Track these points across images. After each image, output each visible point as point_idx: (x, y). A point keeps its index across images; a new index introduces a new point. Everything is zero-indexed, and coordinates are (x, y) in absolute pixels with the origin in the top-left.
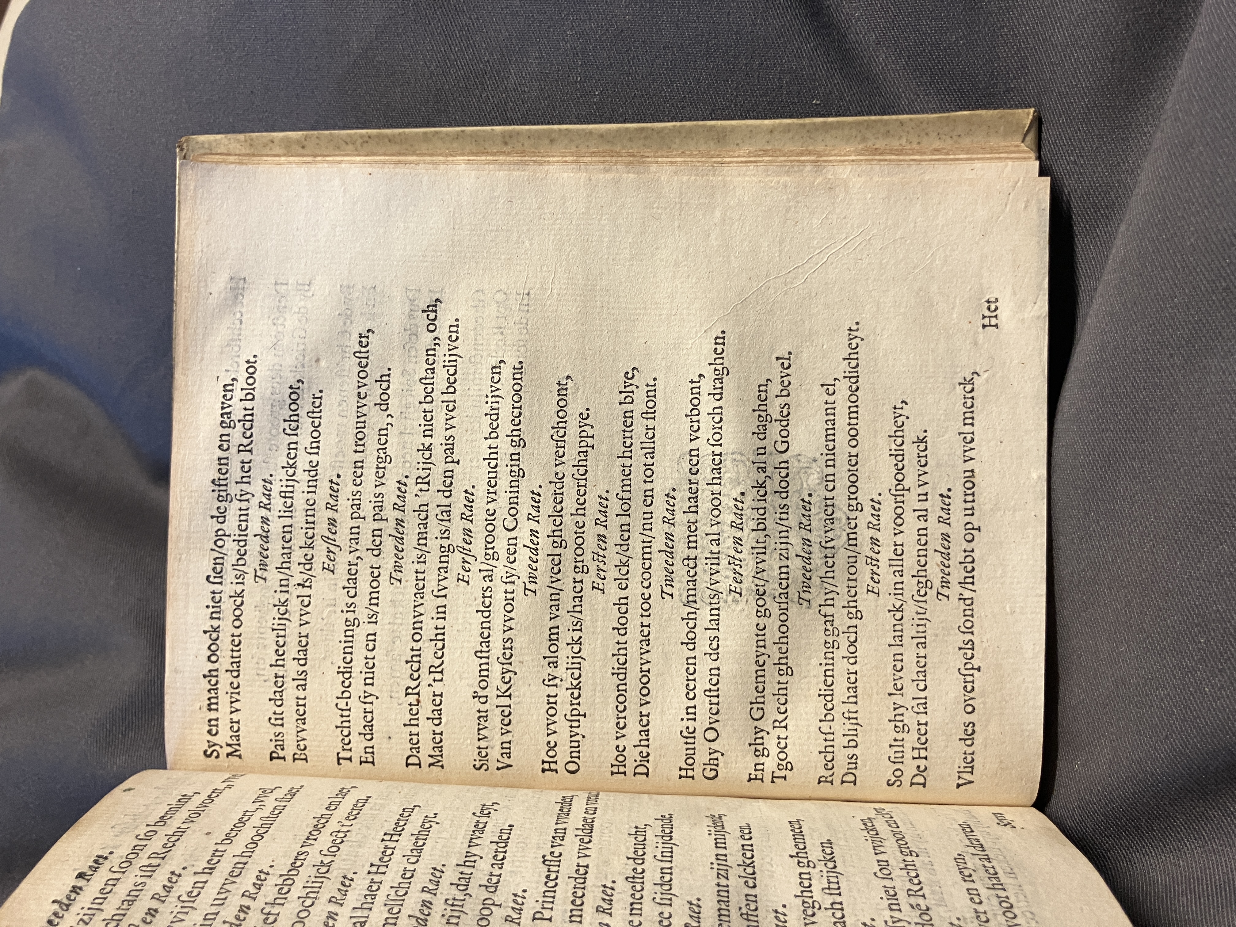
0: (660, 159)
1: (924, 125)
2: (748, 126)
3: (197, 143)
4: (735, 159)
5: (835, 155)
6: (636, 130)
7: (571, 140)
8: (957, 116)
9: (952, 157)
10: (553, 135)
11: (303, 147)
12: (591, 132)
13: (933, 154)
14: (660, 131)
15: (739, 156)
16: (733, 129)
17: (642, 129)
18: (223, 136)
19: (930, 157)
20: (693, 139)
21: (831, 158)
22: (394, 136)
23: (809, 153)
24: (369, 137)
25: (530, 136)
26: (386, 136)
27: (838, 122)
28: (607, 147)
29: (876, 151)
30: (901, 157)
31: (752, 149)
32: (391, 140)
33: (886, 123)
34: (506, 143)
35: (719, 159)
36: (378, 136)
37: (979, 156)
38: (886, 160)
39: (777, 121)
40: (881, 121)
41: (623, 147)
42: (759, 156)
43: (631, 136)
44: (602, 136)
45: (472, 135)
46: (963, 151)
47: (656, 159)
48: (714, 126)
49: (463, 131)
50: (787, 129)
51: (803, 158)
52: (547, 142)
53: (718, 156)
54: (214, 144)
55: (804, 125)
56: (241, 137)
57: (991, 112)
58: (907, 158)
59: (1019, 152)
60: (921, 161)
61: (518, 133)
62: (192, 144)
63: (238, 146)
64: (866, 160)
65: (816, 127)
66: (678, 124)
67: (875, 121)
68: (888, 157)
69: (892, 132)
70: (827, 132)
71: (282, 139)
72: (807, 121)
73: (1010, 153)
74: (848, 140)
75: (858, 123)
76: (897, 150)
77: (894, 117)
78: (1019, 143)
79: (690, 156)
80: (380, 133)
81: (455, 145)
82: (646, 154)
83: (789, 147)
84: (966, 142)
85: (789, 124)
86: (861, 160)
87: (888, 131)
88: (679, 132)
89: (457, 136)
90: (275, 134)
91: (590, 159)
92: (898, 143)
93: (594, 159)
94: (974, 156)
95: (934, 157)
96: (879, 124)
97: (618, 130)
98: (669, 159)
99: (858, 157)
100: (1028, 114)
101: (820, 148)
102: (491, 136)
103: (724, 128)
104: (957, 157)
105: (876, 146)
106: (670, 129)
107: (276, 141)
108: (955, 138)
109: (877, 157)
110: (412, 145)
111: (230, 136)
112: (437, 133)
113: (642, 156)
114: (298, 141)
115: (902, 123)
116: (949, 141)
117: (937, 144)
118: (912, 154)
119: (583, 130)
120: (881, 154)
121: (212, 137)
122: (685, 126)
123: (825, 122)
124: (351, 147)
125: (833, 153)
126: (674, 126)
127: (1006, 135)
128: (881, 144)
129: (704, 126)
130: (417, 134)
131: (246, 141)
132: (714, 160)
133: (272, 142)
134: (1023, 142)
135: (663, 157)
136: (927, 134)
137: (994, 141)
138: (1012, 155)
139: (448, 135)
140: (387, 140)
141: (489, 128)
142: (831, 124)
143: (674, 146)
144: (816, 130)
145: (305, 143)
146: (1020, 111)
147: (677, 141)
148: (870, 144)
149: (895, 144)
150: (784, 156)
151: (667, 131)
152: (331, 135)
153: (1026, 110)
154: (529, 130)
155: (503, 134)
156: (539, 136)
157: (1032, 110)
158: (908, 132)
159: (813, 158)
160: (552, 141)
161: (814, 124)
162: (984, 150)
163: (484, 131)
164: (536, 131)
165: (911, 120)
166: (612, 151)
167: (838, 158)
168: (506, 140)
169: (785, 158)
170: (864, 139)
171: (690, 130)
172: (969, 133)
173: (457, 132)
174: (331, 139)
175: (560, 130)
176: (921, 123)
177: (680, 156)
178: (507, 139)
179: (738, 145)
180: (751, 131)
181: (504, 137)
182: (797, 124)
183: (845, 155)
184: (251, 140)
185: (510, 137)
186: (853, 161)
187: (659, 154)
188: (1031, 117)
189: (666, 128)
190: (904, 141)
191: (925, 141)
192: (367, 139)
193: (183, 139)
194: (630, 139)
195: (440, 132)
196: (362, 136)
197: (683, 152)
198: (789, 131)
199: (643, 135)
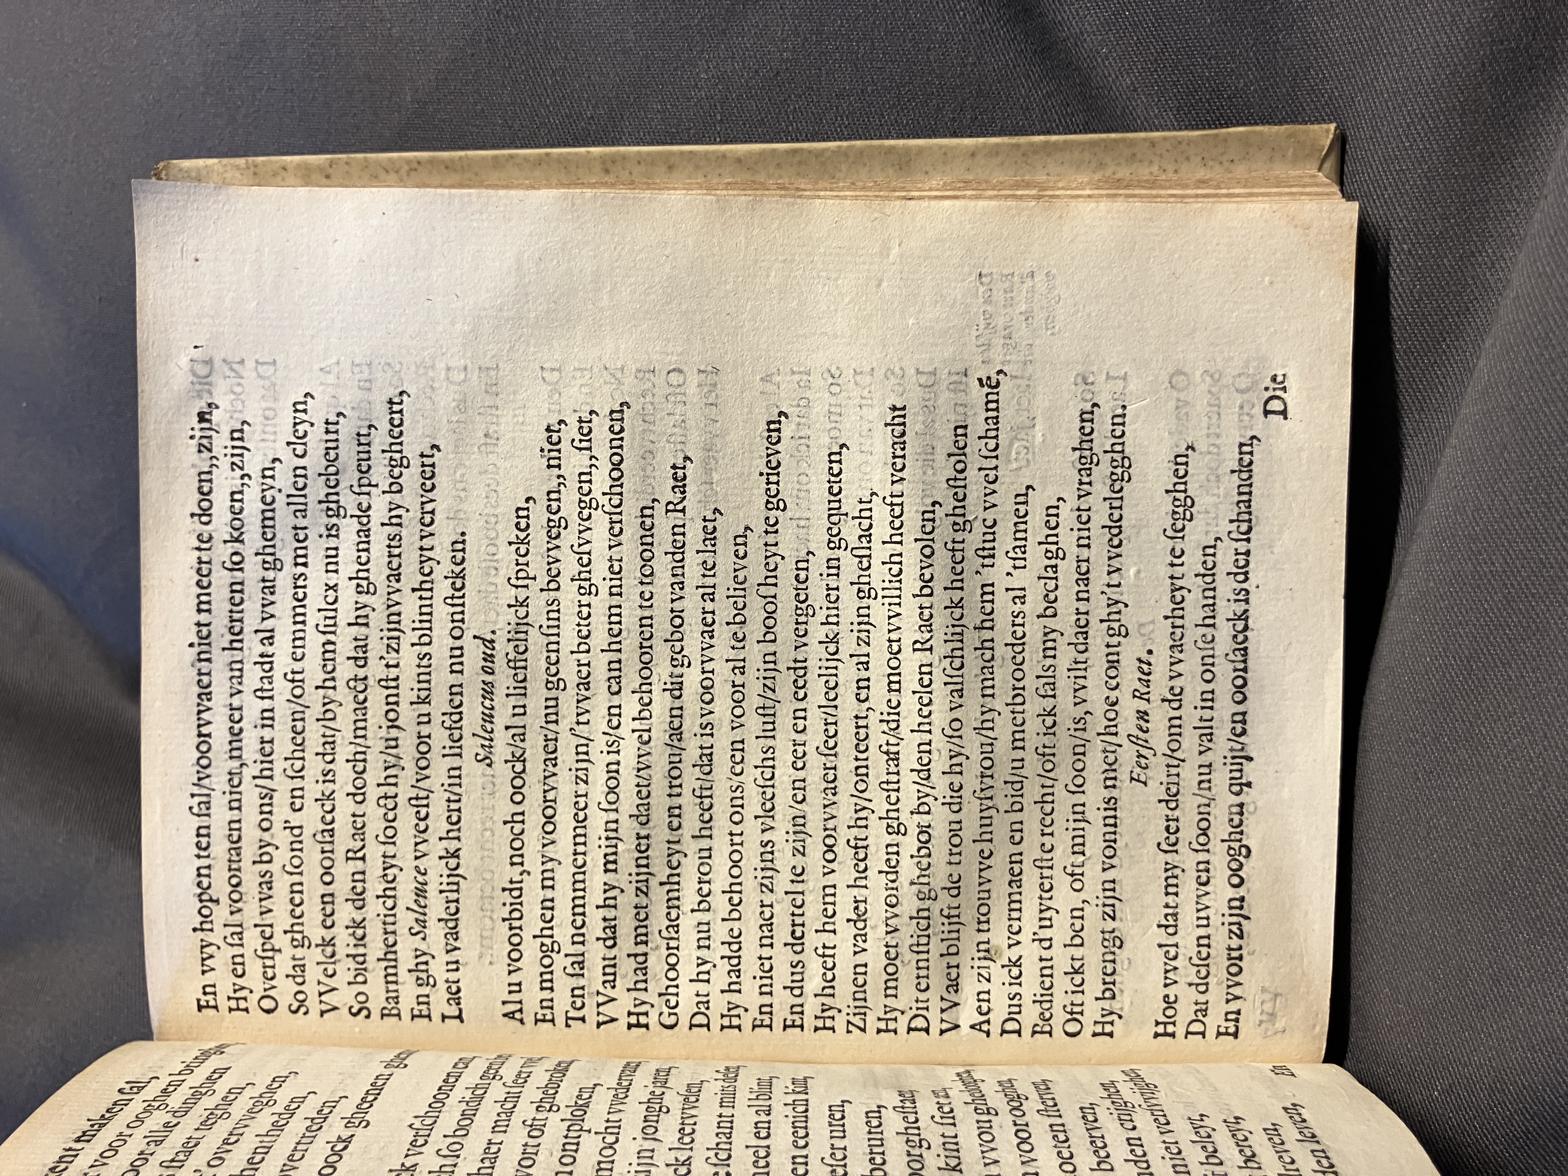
0: (822, 193)
1: (1184, 146)
2: (941, 147)
3: (181, 170)
4: (926, 193)
5: (1063, 188)
6: (788, 152)
7: (697, 167)
8: (1229, 134)
9: (1224, 191)
10: (672, 159)
11: (328, 177)
12: (724, 156)
13: (1198, 188)
14: (820, 154)
15: (930, 190)
16: (920, 150)
17: (795, 151)
18: (215, 161)
19: (1195, 192)
20: (865, 165)
21: (1057, 193)
22: (452, 160)
23: (1028, 185)
24: (419, 163)
25: (640, 160)
26: (443, 161)
27: (1065, 142)
28: (748, 176)
29: (1118, 183)
30: (1154, 192)
31: (948, 179)
32: (448, 166)
33: (1132, 143)
34: (607, 171)
35: (904, 194)
36: (431, 161)
37: (1262, 190)
38: (1134, 196)
39: (981, 140)
40: (1123, 140)
41: (770, 177)
42: (959, 189)
43: (779, 162)
44: (739, 161)
45: (560, 159)
46: (1238, 183)
47: (817, 193)
48: (893, 147)
49: (547, 155)
50: (995, 151)
51: (1019, 193)
52: (664, 169)
53: (903, 189)
54: (204, 172)
55: (1017, 146)
56: (241, 161)
57: (1276, 128)
58: (1162, 192)
59: (1317, 185)
60: (1183, 196)
61: (624, 157)
62: (173, 172)
63: (238, 175)
64: (1108, 196)
65: (1036, 149)
66: (845, 144)
67: (1115, 141)
68: (1137, 192)
69: (1139, 156)
70: (1049, 155)
71: (299, 166)
72: (1023, 140)
73: (1304, 186)
74: (1078, 167)
75: (1093, 144)
76: (1147, 181)
77: (1142, 135)
78: (1314, 171)
79: (863, 188)
80: (433, 158)
81: (537, 173)
82: (802, 186)
83: (998, 177)
84: (1240, 170)
85: (997, 145)
86: (1101, 196)
87: (1134, 155)
88: (846, 155)
89: (540, 161)
90: (288, 158)
91: (725, 192)
92: (1147, 171)
93: (731, 192)
94: (1256, 190)
95: (1200, 192)
96: (1121, 146)
97: (762, 153)
98: (835, 193)
99: (1096, 192)
100: (1328, 131)
101: (1041, 178)
102: (588, 160)
103: (907, 150)
104: (1231, 191)
105: (1118, 176)
106: (833, 152)
107: (288, 167)
108: (1226, 164)
109: (1121, 192)
110: (476, 174)
111: (225, 161)
112: (511, 157)
113: (797, 189)
114: (320, 169)
115: (1153, 143)
116: (1218, 168)
117: (1201, 174)
118: (1170, 188)
119: (714, 152)
120: (1127, 187)
121: (201, 162)
122: (853, 146)
123: (1047, 143)
124: (393, 176)
125: (1060, 185)
126: (839, 147)
127: (1296, 160)
128: (1123, 173)
129: (880, 146)
130: (484, 158)
131: (248, 168)
132: (897, 194)
133: (285, 169)
134: (1320, 170)
135: (826, 190)
136: (1188, 159)
137: (1279, 170)
138: (1308, 190)
139: (526, 159)
140: (442, 167)
141: (583, 150)
142: (1055, 144)
143: (838, 175)
144: (1035, 152)
145: (330, 171)
146: (1316, 127)
147: (844, 167)
148: (1108, 172)
149: (1144, 172)
150: (993, 189)
151: (830, 153)
152: (366, 159)
153: (1325, 126)
154: (639, 152)
155: (603, 159)
156: (651, 161)
157: (1332, 126)
158: (1161, 156)
159: (1034, 192)
160: (670, 168)
161: (1032, 144)
162: (1267, 182)
163: (576, 154)
164: (649, 154)
165: (1165, 139)
166: (754, 182)
167: (1068, 192)
168: (607, 166)
169: (996, 192)
170: (1101, 165)
171: (861, 152)
172: (1246, 157)
173: (540, 155)
174: (366, 165)
175: (682, 153)
176: (1180, 143)
177: (849, 189)
178: (609, 165)
179: (927, 173)
180: (945, 154)
181: (604, 162)
182: (1008, 145)
183: (1077, 188)
184: (256, 166)
185: (613, 162)
186: (1089, 196)
187: (820, 186)
188: (1331, 136)
189: (827, 149)
190: (1155, 169)
191: (1184, 167)
192: (415, 165)
193: (161, 165)
194: (779, 165)
195: (517, 155)
196: (408, 162)
197: (853, 184)
198: (997, 153)
199: (797, 159)
